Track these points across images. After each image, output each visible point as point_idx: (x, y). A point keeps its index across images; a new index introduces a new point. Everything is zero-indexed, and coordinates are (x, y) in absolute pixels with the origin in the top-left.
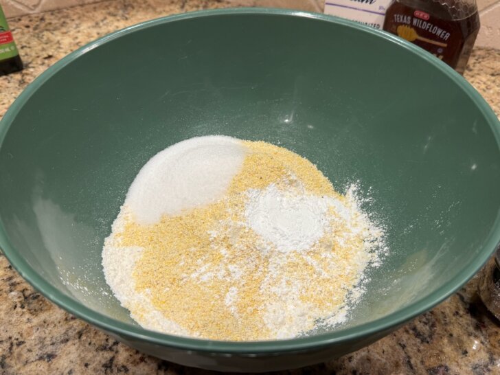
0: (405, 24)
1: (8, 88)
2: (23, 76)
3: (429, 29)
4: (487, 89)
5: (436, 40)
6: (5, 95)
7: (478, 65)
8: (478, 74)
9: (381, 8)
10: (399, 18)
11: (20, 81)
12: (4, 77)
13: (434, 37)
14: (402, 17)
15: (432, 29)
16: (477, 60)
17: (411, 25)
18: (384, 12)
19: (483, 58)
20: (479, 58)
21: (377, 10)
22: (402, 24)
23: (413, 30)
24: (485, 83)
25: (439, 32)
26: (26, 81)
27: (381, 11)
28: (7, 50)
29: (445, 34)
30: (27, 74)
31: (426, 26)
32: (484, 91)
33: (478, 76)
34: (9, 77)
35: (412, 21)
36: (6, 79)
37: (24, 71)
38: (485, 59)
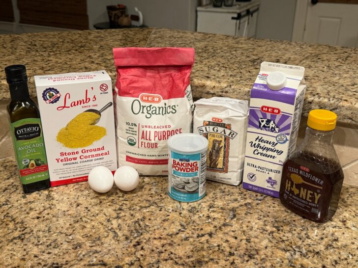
0: (295, 173)
1: (39, 199)
2: (49, 192)
3: (310, 177)
4: (356, 215)
5: (315, 184)
6: (37, 205)
7: (350, 198)
8: (350, 205)
9: (280, 161)
10: (291, 169)
11: (47, 196)
12: (37, 192)
13: (314, 182)
14: (293, 169)
15: (312, 178)
16: (350, 195)
17: (299, 174)
18: (282, 164)
19: (354, 194)
20: (351, 194)
21: (278, 163)
22: (293, 173)
23: (300, 177)
24: (354, 212)
25: (317, 180)
26: (51, 195)
27: (280, 163)
28: (43, 175)
29: (320, 181)
30: (52, 191)
31: (308, 175)
32: (354, 217)
33: (350, 207)
34: (40, 193)
35: (299, 172)
36: (38, 193)
37: (50, 189)
38: (356, 195)
